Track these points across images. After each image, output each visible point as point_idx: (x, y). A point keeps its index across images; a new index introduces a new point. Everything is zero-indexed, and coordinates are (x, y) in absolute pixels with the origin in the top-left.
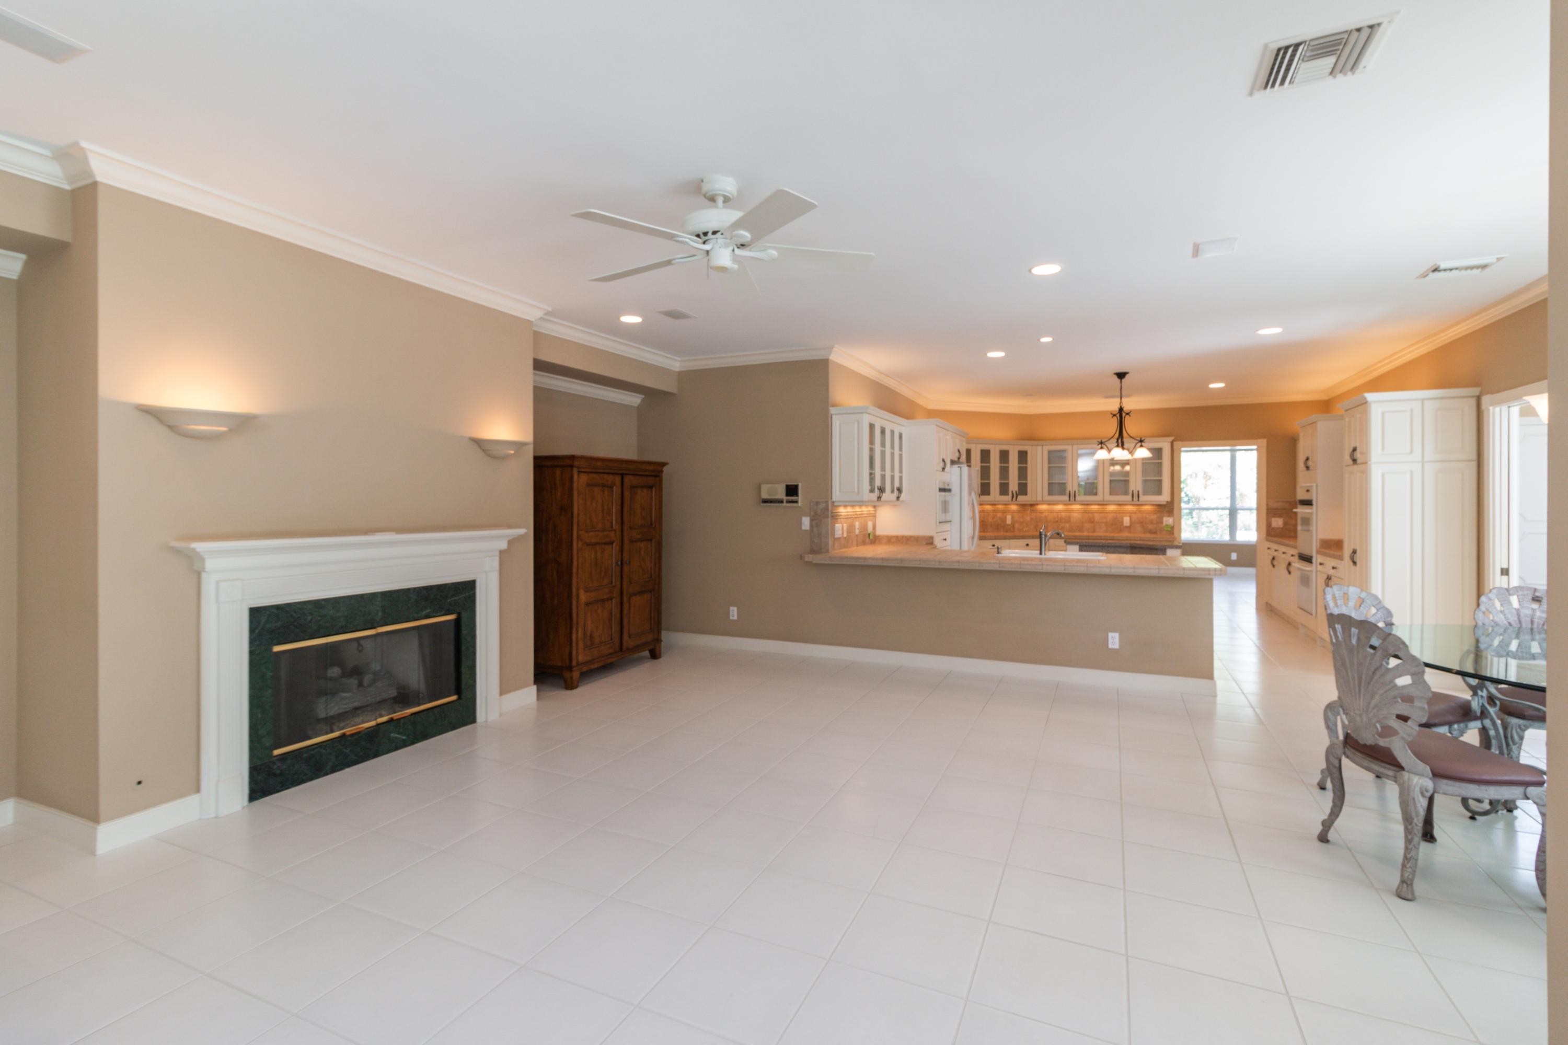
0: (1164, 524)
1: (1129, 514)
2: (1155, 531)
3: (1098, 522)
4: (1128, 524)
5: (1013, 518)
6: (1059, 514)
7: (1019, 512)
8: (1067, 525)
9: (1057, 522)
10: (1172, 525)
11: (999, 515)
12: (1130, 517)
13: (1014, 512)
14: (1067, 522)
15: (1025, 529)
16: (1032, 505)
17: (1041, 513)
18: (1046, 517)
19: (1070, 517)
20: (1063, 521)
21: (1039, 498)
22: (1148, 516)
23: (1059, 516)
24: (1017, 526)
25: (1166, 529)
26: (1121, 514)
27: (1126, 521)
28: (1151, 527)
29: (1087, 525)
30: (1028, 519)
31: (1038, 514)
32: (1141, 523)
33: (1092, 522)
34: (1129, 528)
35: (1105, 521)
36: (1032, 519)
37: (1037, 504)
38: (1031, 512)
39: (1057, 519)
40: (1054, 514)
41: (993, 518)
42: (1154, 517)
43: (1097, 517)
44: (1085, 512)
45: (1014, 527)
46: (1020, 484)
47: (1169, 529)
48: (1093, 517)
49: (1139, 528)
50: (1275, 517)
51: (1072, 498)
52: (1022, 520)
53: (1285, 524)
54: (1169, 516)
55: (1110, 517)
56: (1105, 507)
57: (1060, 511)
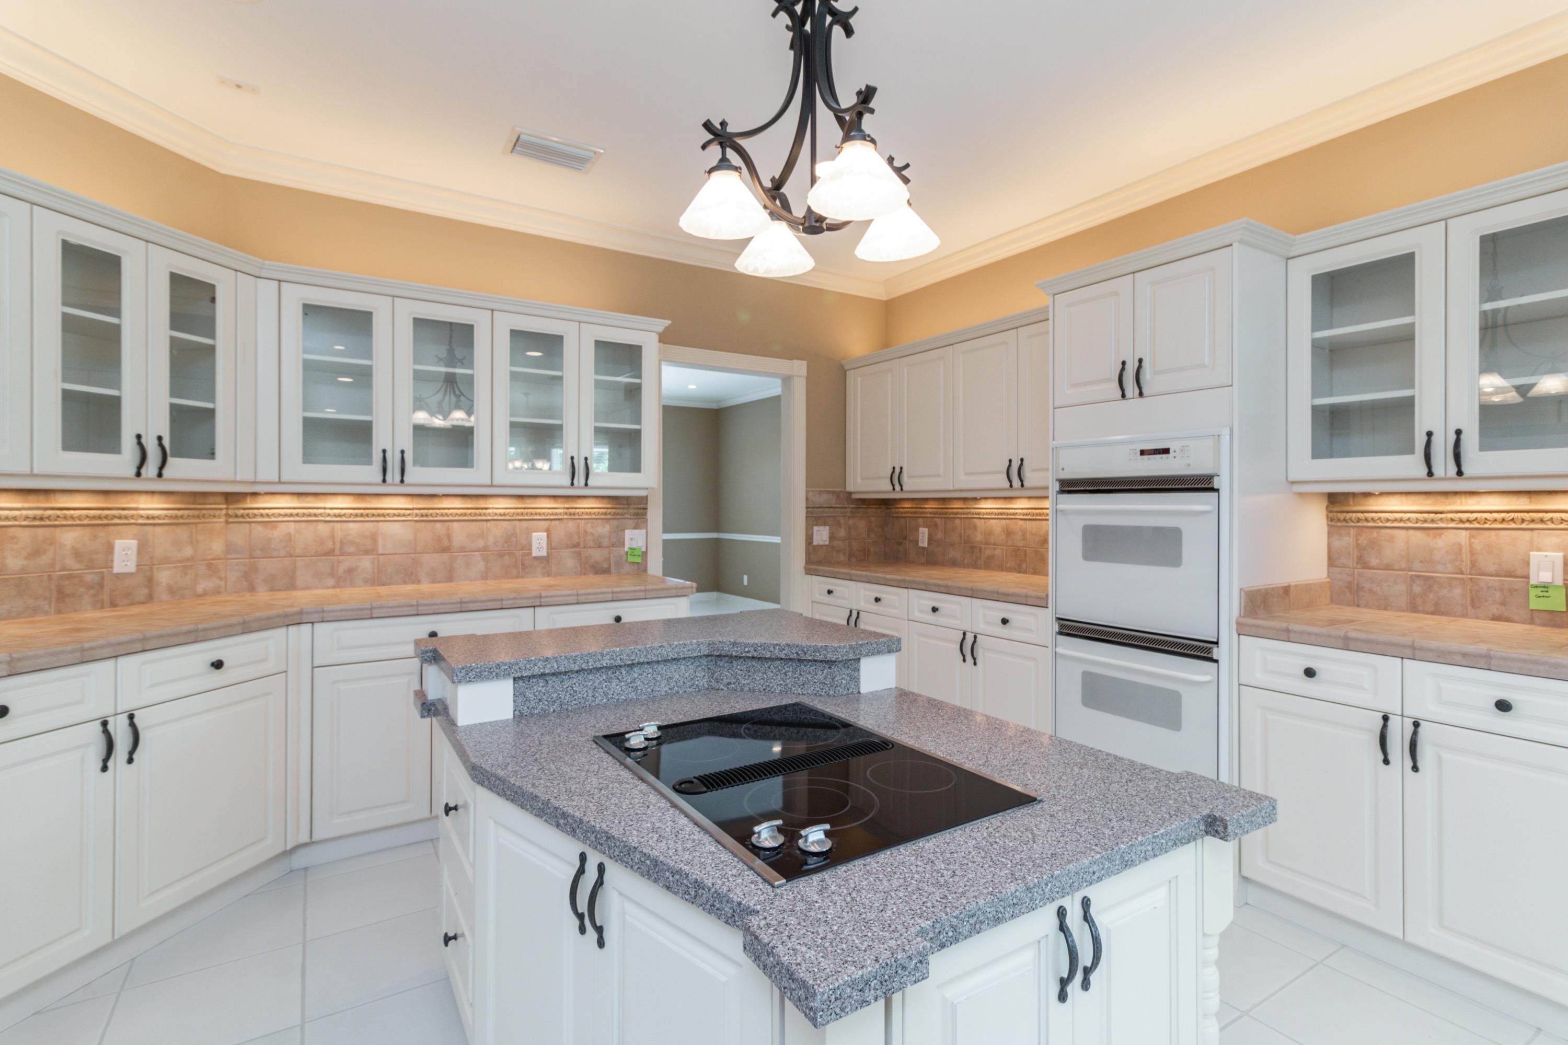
0: (626, 549)
1: (545, 524)
2: (605, 565)
3: (462, 549)
4: (544, 553)
5: (142, 548)
6: (338, 525)
7: (174, 522)
8: (366, 564)
9: (331, 553)
10: (644, 549)
11: (69, 538)
12: (548, 531)
13: (152, 522)
14: (367, 552)
15: (200, 589)
16: (230, 498)
17: (272, 525)
18: (289, 538)
19: (374, 537)
20: (352, 549)
21: (267, 472)
22: (589, 528)
23: (339, 535)
24: (164, 576)
25: (630, 559)
26: (525, 524)
27: (539, 543)
28: (597, 555)
29: (432, 560)
30: (217, 547)
31: (258, 530)
32: (577, 545)
33: (445, 550)
34: (545, 560)
35: (481, 544)
36: (230, 548)
37: (255, 494)
38: (227, 522)
39: (329, 545)
40: (321, 526)
41: (36, 553)
42: (604, 529)
43: (459, 533)
44: (425, 519)
45: (150, 581)
46: (177, 413)
47: (639, 560)
48: (449, 537)
49: (569, 560)
50: (817, 525)
51: (393, 474)
52: (188, 552)
53: (832, 537)
54: (636, 527)
55: (497, 531)
56: (481, 503)
57: (341, 519)
